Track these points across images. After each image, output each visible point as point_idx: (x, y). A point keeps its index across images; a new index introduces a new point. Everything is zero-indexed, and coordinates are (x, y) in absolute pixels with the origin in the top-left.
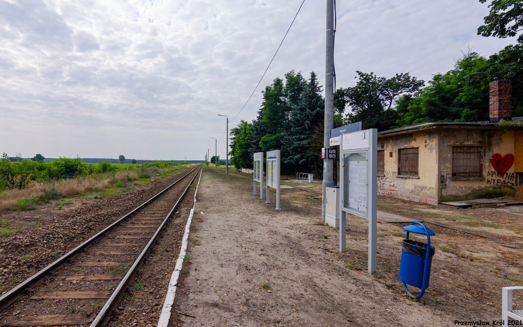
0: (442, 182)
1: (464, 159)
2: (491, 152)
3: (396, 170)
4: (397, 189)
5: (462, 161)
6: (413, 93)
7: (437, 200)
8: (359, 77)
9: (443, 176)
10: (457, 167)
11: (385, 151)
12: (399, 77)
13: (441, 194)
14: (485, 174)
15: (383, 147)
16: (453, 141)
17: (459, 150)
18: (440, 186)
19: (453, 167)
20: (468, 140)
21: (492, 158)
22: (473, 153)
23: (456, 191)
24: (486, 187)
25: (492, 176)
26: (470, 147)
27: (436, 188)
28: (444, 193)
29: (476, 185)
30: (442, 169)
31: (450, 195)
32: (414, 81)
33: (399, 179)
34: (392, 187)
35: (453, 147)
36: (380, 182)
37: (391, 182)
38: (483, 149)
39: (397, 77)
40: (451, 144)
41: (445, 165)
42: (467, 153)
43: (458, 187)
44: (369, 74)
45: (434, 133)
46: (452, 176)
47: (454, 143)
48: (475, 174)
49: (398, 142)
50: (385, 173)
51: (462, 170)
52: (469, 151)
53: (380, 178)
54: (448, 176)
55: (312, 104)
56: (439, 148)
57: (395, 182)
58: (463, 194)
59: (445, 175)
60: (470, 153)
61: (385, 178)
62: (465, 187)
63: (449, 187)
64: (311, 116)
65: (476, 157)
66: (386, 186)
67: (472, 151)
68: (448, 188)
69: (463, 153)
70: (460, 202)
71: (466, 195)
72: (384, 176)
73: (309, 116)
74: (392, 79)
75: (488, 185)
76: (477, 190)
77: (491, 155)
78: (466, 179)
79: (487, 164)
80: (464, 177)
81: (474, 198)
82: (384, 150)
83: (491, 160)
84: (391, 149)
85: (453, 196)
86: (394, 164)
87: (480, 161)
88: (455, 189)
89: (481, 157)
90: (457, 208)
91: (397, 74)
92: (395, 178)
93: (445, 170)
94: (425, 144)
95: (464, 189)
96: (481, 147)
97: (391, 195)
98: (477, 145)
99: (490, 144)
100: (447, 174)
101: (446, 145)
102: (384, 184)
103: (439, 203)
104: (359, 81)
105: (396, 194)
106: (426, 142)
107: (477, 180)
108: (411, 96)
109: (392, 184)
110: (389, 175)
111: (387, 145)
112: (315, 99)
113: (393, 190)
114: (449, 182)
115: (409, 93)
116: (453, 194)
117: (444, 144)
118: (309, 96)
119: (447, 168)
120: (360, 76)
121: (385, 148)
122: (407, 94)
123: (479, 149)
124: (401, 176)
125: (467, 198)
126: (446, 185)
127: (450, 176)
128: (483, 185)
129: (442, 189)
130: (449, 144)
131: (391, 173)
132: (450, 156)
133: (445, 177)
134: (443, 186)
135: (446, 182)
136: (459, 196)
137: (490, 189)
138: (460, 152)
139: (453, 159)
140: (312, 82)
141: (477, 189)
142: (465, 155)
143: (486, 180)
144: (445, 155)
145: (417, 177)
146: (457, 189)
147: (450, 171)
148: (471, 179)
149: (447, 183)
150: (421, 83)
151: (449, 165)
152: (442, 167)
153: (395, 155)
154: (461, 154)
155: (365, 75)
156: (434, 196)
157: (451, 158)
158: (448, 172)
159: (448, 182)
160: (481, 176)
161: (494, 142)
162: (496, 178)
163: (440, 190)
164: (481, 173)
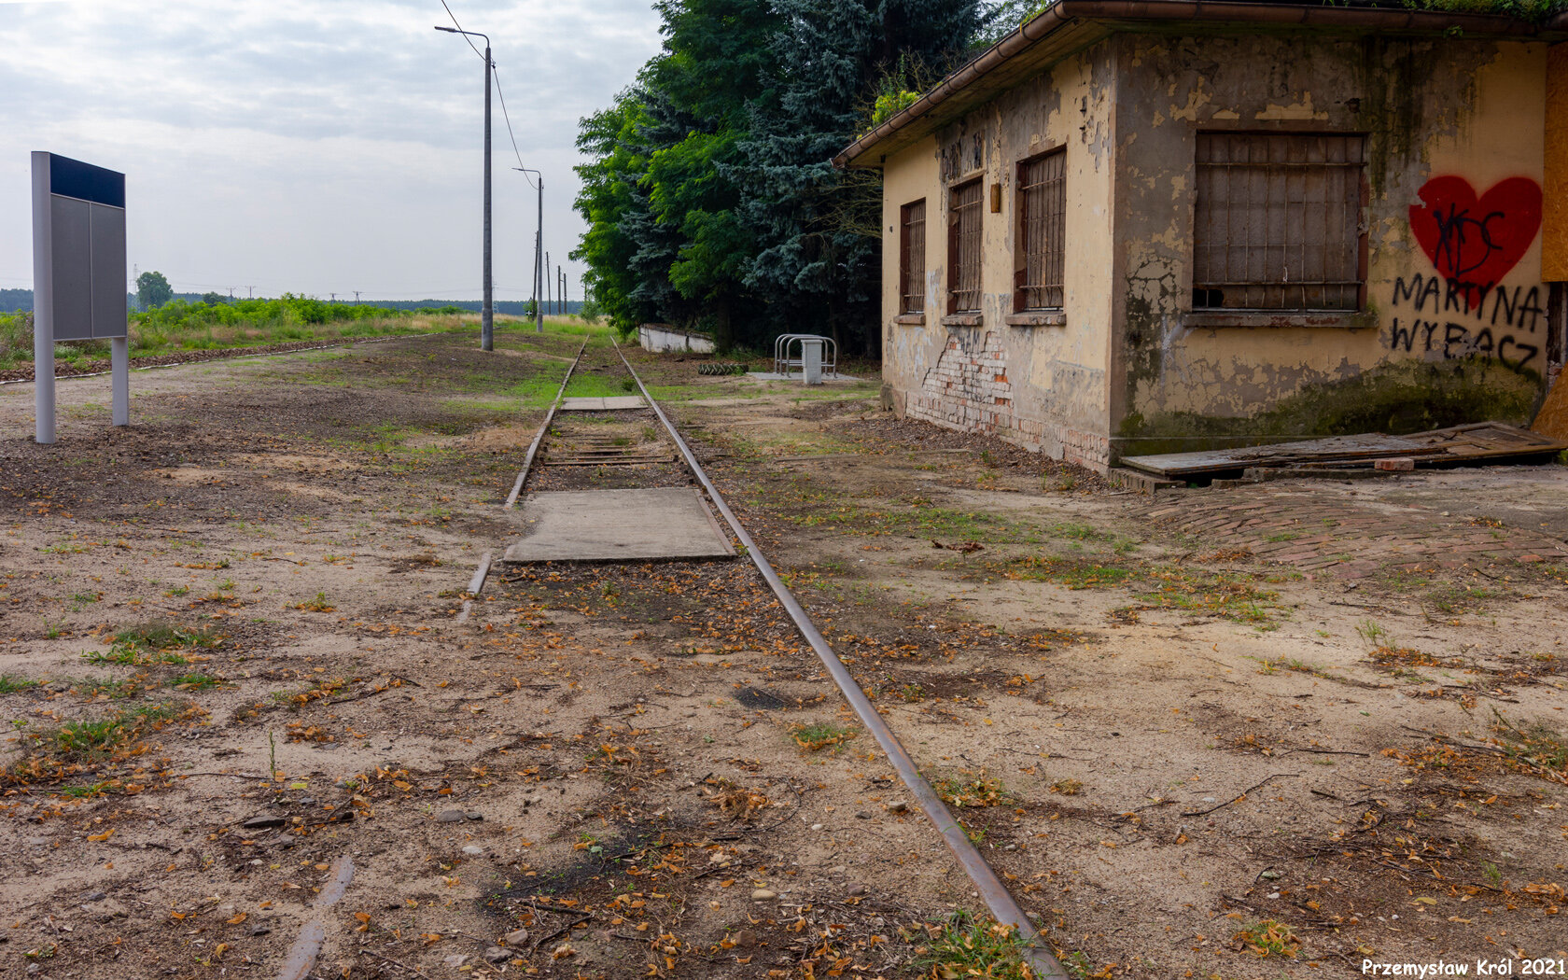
0: (1135, 339)
1: (1267, 206)
2: (1413, 169)
3: (1010, 285)
4: (1011, 395)
5: (1258, 214)
7: (1105, 444)
9: (1141, 306)
10: (1229, 250)
11: (985, 180)
13: (1131, 407)
14: (1380, 292)
15: (979, 157)
16: (1202, 99)
17: (1241, 154)
18: (1124, 359)
19: (1198, 253)
20: (1286, 94)
21: (1417, 201)
22: (1319, 169)
23: (1215, 390)
24: (1386, 366)
25: (1419, 305)
27: (1100, 375)
28: (1146, 401)
29: (1331, 357)
30: (1135, 263)
31: (1178, 415)
33: (1015, 332)
34: (1000, 385)
35: (1206, 135)
36: (972, 362)
37: (997, 356)
38: (1372, 145)
40: (1190, 113)
41: (1156, 238)
42: (1287, 170)
43: (1227, 371)
46: (1195, 303)
47: (1205, 113)
48: (1323, 295)
49: (1017, 120)
50: (983, 308)
51: (1252, 266)
52: (1295, 160)
53: (972, 332)
54: (1169, 304)
56: (1120, 140)
57: (1007, 355)
58: (1254, 408)
59: (1152, 295)
60: (1303, 170)
61: (982, 336)
62: (1268, 369)
63: (1175, 368)
65: (1337, 195)
66: (987, 382)
67: (1315, 157)
68: (1169, 377)
69: (1266, 170)
71: (1270, 416)
72: (982, 325)
75: (1396, 357)
76: (1332, 386)
77: (1415, 185)
78: (1267, 320)
79: (1394, 235)
80: (1267, 308)
81: (1316, 433)
82: (980, 179)
83: (1414, 210)
84: (999, 164)
85: (1199, 419)
86: (1005, 248)
87: (1361, 219)
88: (1209, 376)
89: (1357, 200)
92: (1007, 330)
93: (1156, 270)
94: (1080, 120)
95: (1260, 378)
96: (1363, 136)
97: (996, 430)
98: (1331, 127)
99: (1411, 121)
100: (1164, 292)
101: (1158, 119)
102: (980, 368)
103: (1115, 463)
105: (1007, 422)
106: (1084, 111)
107: (1330, 328)
109: (1000, 366)
110: (993, 317)
111: (988, 147)
113: (1002, 401)
114: (1177, 338)
116: (1199, 409)
117: (1150, 115)
119: (1167, 258)
121: (984, 165)
123: (1355, 148)
124: (1021, 317)
125: (1275, 429)
126: (1156, 355)
127: (1184, 301)
128: (1369, 355)
129: (1133, 378)
130: (1177, 114)
131: (998, 304)
132: (1181, 184)
133: (1155, 310)
134: (1139, 358)
135: (1156, 336)
136: (1234, 420)
137: (1409, 381)
138: (1251, 167)
139: (1202, 206)
141: (1335, 377)
142: (1279, 181)
143: (1387, 326)
144: (1152, 183)
146: (1219, 378)
147: (1181, 276)
148: (1299, 319)
149: (1165, 344)
151: (1175, 239)
152: (1137, 250)
153: (1011, 199)
154: (1256, 180)
156: (1093, 421)
157: (1192, 196)
158: (1168, 283)
159: (1169, 337)
160: (1359, 303)
161: (1430, 107)
162: (1438, 313)
163: (1125, 381)
164: (1360, 287)
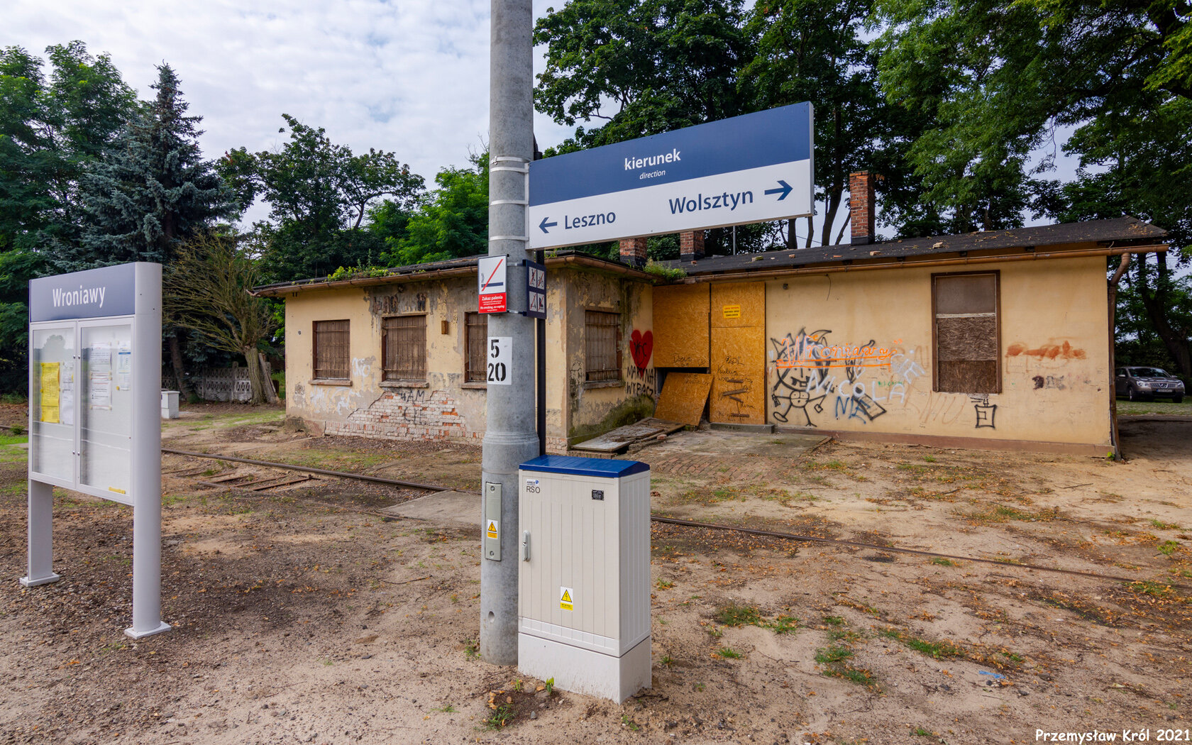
0: (572, 395)
1: (598, 340)
2: (630, 327)
3: (460, 369)
4: (463, 420)
5: (596, 344)
7: (565, 442)
8: (289, 131)
9: (574, 382)
10: (591, 358)
11: (429, 318)
12: (376, 157)
13: (572, 424)
14: (625, 372)
15: (421, 305)
16: (586, 298)
17: (593, 319)
18: (569, 404)
19: (587, 359)
20: (605, 297)
21: (631, 339)
22: (609, 326)
23: (591, 414)
24: (626, 400)
25: (632, 377)
26: (607, 313)
27: (562, 412)
28: (575, 421)
29: (615, 398)
30: (572, 364)
31: (582, 426)
32: (406, 173)
33: (467, 392)
34: (449, 416)
35: (589, 312)
36: (414, 405)
37: (445, 403)
38: (622, 318)
39: (373, 157)
40: (583, 303)
41: (577, 353)
42: (602, 326)
43: (594, 406)
44: (316, 129)
45: (557, 276)
46: (586, 379)
47: (587, 303)
48: (612, 375)
49: (464, 293)
50: (429, 379)
51: (596, 364)
52: (604, 323)
53: (415, 392)
54: (580, 380)
56: (567, 313)
57: (458, 403)
58: (600, 421)
59: (576, 377)
60: (605, 326)
61: (428, 393)
62: (603, 404)
63: (582, 406)
64: (162, 202)
65: (612, 336)
66: (433, 415)
67: (608, 322)
68: (581, 410)
69: (597, 326)
71: (603, 423)
72: (427, 387)
74: (362, 158)
75: (628, 396)
76: (616, 409)
77: (631, 333)
78: (602, 385)
79: (627, 352)
80: (600, 380)
82: (424, 316)
83: (631, 342)
84: (445, 312)
85: (589, 427)
86: (453, 352)
87: (618, 345)
88: (590, 409)
89: (619, 336)
91: (372, 150)
92: (458, 391)
93: (577, 367)
95: (601, 408)
96: (619, 315)
97: (446, 438)
98: (614, 311)
99: (629, 309)
100: (579, 376)
101: (576, 305)
102: (424, 409)
103: (570, 448)
105: (459, 434)
107: (616, 387)
109: (449, 407)
110: (441, 384)
111: (432, 301)
112: (174, 152)
113: (452, 424)
114: (582, 394)
116: (587, 423)
117: (574, 303)
119: (579, 362)
120: (295, 130)
121: (428, 309)
123: (617, 319)
124: (474, 385)
126: (577, 401)
127: (583, 380)
128: (623, 396)
129: (572, 411)
130: (581, 303)
131: (446, 378)
132: (582, 332)
133: (577, 383)
134: (573, 404)
135: (577, 394)
136: (596, 426)
137: (630, 405)
138: (595, 325)
139: (587, 340)
140: (165, 98)
141: (617, 405)
142: (600, 330)
143: (626, 385)
144: (575, 331)
146: (592, 409)
147: (583, 372)
148: (610, 384)
149: (579, 397)
150: (418, 182)
151: (581, 354)
152: (572, 358)
153: (457, 329)
154: (595, 329)
156: (559, 432)
157: (585, 336)
158: (580, 372)
160: (619, 377)
161: (633, 305)
162: (636, 380)
163: (570, 415)
164: (619, 371)
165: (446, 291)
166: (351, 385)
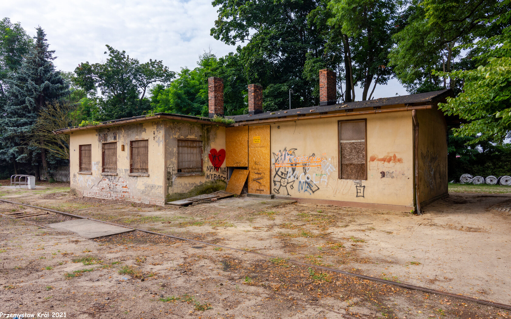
0: (168, 179)
1: (188, 154)
2: (209, 147)
3: (128, 168)
4: (129, 191)
5: (186, 155)
6: (166, 84)
7: (164, 201)
8: (109, 52)
9: (169, 173)
10: (182, 162)
11: (118, 143)
12: (153, 63)
13: (168, 192)
14: (205, 169)
15: (115, 138)
16: (178, 134)
17: (184, 144)
18: (166, 183)
19: (178, 163)
20: (191, 134)
21: (210, 153)
22: (195, 147)
23: (181, 188)
24: (206, 182)
25: (210, 171)
26: (193, 141)
27: (163, 187)
28: (170, 191)
29: (198, 181)
30: (168, 165)
31: (176, 193)
32: (166, 71)
33: (131, 177)
34: (125, 189)
35: (179, 140)
36: (113, 183)
37: (123, 182)
38: (203, 143)
40: (176, 136)
41: (171, 160)
42: (190, 147)
43: (183, 184)
44: (121, 51)
45: (161, 124)
46: (178, 172)
47: (179, 136)
48: (197, 170)
49: (130, 132)
50: (118, 172)
51: (186, 165)
52: (192, 146)
53: (113, 177)
54: (174, 172)
55: (39, 74)
56: (165, 141)
57: (128, 182)
58: (187, 191)
59: (171, 171)
60: (193, 147)
61: (117, 177)
62: (189, 184)
63: (175, 184)
64: (35, 91)
65: (198, 152)
66: (119, 188)
67: (195, 145)
68: (174, 186)
69: (187, 147)
70: (184, 200)
71: (190, 192)
72: (117, 175)
73: (33, 90)
74: (146, 64)
75: (207, 180)
76: (198, 186)
77: (209, 150)
78: (189, 175)
79: (207, 159)
80: (188, 172)
81: (197, 195)
82: (116, 143)
83: (209, 154)
84: (123, 141)
85: (179, 194)
86: (126, 158)
87: (201, 156)
88: (180, 186)
89: (201, 152)
90: (180, 207)
91: (151, 60)
92: (128, 177)
93: (172, 166)
94: (153, 136)
96: (202, 141)
97: (124, 199)
98: (198, 140)
99: (208, 139)
100: (173, 170)
101: (171, 137)
102: (116, 185)
103: (166, 204)
104: (109, 58)
105: (128, 197)
106: (154, 134)
107: (198, 176)
108: (164, 87)
109: (125, 184)
110: (122, 174)
111: (119, 136)
112: (42, 68)
113: (126, 192)
114: (175, 179)
115: (162, 83)
116: (179, 192)
117: (170, 136)
118: (35, 62)
119: (172, 163)
120: (111, 52)
121: (117, 140)
122: (160, 83)
123: (200, 143)
124: (133, 174)
125: (191, 194)
126: (172, 182)
127: (176, 172)
128: (204, 180)
129: (168, 187)
130: (174, 136)
131: (124, 171)
132: (175, 150)
133: (172, 174)
134: (169, 183)
135: (172, 179)
136: (184, 193)
137: (209, 184)
138: (185, 146)
139: (178, 153)
140: (39, 42)
141: (199, 184)
142: (189, 149)
143: (206, 175)
144: (171, 149)
145: (147, 175)
146: (182, 186)
147: (176, 168)
148: (194, 174)
149: (173, 180)
151: (174, 160)
152: (169, 162)
153: (127, 148)
154: (186, 149)
155: (116, 52)
156: (162, 196)
157: (177, 152)
158: (173, 168)
159: (174, 179)
160: (202, 171)
161: (211, 137)
162: (213, 172)
163: (167, 188)
164: (202, 168)
165: (123, 131)
166: (92, 174)
